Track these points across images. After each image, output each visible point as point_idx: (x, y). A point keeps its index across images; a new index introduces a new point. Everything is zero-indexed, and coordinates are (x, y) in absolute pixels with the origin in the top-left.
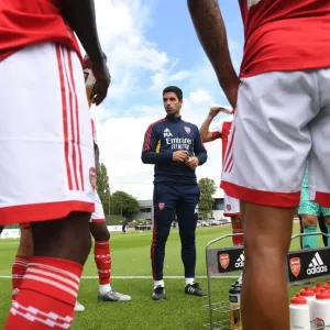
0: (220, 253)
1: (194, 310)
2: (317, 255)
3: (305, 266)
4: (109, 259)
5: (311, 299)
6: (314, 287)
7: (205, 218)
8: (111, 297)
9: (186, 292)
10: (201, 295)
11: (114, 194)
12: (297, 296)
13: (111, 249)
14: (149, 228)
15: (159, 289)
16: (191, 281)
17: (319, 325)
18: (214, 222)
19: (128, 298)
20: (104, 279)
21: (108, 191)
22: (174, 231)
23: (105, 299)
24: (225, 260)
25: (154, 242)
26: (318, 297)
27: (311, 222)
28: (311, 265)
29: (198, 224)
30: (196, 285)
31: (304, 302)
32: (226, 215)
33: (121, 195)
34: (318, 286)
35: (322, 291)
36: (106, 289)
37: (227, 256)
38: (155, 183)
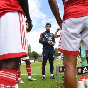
0: (60, 67)
1: (53, 83)
2: (85, 68)
3: (82, 70)
4: (30, 69)
5: (84, 80)
6: (85, 76)
7: (57, 58)
8: (31, 79)
9: (51, 78)
10: (55, 79)
11: (32, 52)
12: (80, 79)
13: (31, 67)
14: (41, 61)
15: (44, 77)
16: (52, 75)
17: (86, 86)
18: (59, 59)
19: (36, 80)
20: (29, 75)
21: (30, 51)
22: (48, 62)
23: (29, 80)
24: (61, 69)
25: (42, 65)
26: (86, 79)
27: (84, 59)
28: (84, 70)
29: (54, 60)
30: (53, 76)
31: (82, 80)
32: (62, 57)
33: (34, 52)
34: (86, 76)
35: (87, 77)
36: (30, 77)
37: (62, 68)
38: (43, 49)
